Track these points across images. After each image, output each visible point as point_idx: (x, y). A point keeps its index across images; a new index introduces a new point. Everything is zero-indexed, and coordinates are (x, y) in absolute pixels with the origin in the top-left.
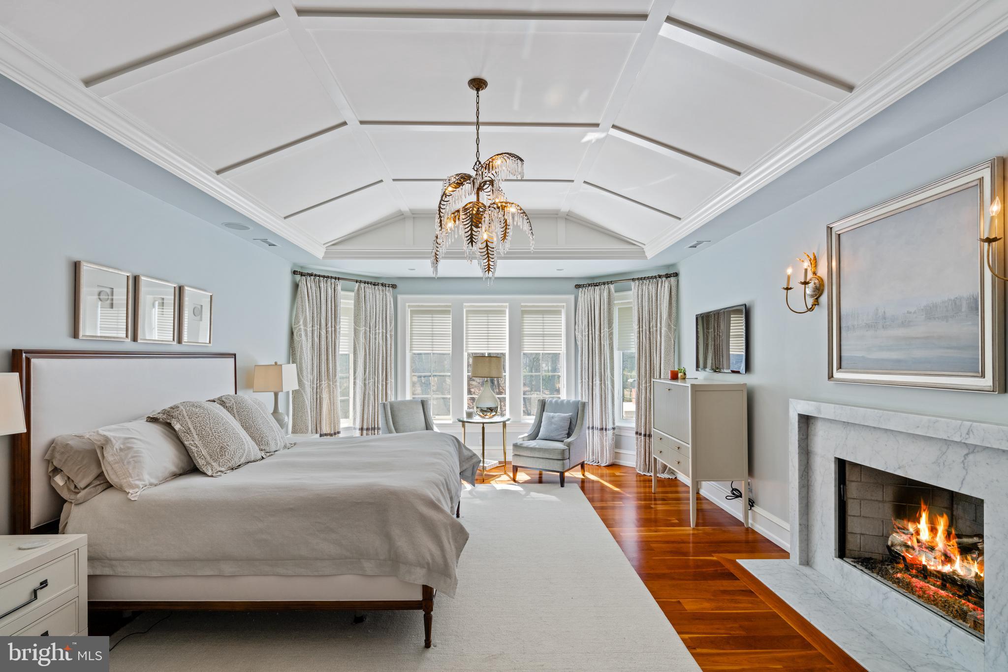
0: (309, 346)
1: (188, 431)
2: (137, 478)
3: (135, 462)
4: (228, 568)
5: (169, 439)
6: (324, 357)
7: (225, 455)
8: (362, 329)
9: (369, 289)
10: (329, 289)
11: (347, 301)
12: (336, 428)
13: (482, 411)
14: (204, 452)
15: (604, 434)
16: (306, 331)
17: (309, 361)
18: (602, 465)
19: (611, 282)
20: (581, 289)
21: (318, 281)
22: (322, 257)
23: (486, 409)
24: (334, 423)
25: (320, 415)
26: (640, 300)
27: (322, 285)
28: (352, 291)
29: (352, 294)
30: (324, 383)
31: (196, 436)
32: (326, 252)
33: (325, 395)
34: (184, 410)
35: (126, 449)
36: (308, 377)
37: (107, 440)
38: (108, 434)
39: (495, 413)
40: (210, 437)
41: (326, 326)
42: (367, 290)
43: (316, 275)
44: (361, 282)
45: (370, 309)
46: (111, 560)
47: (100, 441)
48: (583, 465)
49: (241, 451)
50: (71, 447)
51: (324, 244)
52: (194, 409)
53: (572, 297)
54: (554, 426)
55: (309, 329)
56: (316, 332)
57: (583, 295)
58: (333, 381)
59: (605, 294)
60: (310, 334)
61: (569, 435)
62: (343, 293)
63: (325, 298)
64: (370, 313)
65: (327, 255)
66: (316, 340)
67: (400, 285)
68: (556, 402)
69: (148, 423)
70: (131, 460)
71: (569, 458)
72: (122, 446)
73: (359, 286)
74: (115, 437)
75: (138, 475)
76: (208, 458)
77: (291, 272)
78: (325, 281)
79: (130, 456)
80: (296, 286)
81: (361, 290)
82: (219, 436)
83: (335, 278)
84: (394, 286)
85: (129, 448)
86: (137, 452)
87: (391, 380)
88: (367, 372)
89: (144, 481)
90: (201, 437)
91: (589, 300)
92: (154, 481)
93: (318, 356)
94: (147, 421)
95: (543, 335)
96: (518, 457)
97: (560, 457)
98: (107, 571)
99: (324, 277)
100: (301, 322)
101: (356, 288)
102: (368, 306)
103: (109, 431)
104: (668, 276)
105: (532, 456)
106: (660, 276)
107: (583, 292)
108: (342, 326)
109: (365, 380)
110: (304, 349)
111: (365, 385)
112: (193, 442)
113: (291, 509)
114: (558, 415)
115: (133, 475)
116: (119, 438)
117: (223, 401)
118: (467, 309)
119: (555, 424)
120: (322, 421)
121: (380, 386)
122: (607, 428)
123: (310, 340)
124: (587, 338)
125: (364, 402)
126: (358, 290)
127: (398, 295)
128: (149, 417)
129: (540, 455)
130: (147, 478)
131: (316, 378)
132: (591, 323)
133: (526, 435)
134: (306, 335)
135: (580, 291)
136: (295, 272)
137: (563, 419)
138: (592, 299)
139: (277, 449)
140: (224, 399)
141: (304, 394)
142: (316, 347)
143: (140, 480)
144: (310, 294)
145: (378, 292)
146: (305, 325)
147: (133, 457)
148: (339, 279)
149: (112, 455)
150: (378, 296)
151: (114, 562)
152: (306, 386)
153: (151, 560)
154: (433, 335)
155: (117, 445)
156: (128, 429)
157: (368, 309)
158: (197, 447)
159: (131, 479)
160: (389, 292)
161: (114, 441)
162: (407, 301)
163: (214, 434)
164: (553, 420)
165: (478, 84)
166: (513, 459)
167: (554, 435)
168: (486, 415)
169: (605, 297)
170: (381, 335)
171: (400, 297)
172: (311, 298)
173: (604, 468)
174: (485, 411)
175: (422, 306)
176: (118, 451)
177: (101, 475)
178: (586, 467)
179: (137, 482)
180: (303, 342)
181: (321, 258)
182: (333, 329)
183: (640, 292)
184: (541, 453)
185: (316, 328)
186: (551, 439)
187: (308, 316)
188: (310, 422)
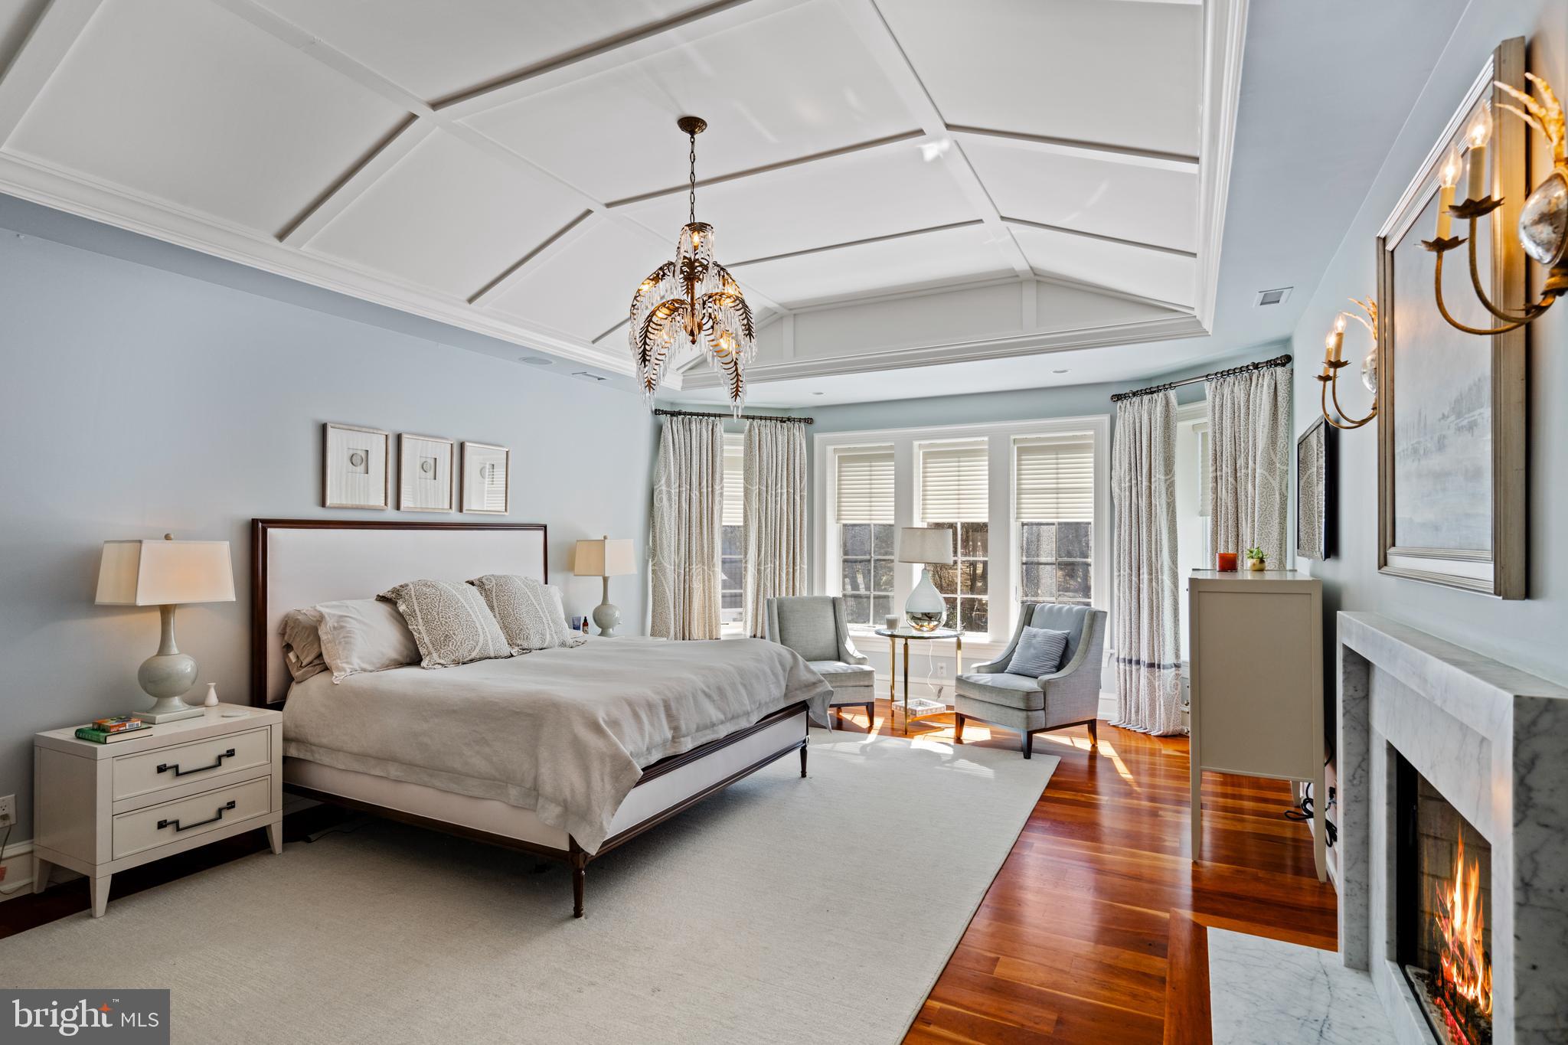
0: (673, 515)
1: (413, 614)
2: (345, 661)
3: (347, 643)
4: (394, 771)
5: (395, 621)
6: (694, 530)
7: (449, 646)
8: (755, 488)
9: (767, 428)
10: (704, 430)
11: (732, 448)
12: (714, 633)
13: (914, 618)
14: (426, 640)
15: (1157, 674)
16: (669, 493)
17: (673, 536)
18: (1154, 733)
19: (1171, 386)
20: (1119, 403)
21: (687, 421)
22: (680, 387)
23: (920, 616)
24: (710, 626)
25: (690, 613)
26: (1217, 416)
27: (694, 426)
28: (742, 432)
29: (741, 437)
30: (696, 568)
31: (420, 621)
32: (683, 380)
33: (697, 586)
34: (413, 590)
35: (339, 628)
36: (670, 558)
37: (321, 618)
38: (324, 610)
39: (936, 623)
40: (435, 622)
41: (700, 485)
42: (763, 429)
43: (685, 414)
44: (753, 418)
45: (768, 457)
46: (311, 744)
47: (315, 617)
48: (1092, 725)
49: (471, 642)
50: (300, 622)
51: (678, 369)
52: (424, 589)
53: (1106, 419)
54: (1032, 651)
55: (674, 491)
56: (684, 495)
57: (1122, 413)
58: (708, 565)
59: (1159, 409)
60: (675, 498)
61: (1060, 667)
62: (726, 436)
63: (698, 446)
64: (768, 464)
65: (687, 384)
66: (685, 505)
67: (820, 419)
68: (1051, 609)
69: (378, 602)
70: (343, 640)
71: (1044, 709)
72: (336, 625)
73: (751, 425)
74: (329, 614)
75: (347, 658)
76: (430, 646)
77: (652, 412)
78: (698, 420)
79: (341, 636)
80: (659, 430)
81: (754, 429)
82: (446, 622)
83: (715, 415)
84: (809, 421)
85: (342, 627)
86: (349, 632)
87: (803, 565)
88: (763, 552)
89: (352, 665)
90: (426, 622)
91: (1131, 421)
92: (369, 667)
93: (687, 529)
94: (376, 600)
95: (1057, 491)
96: (963, 699)
97: (1021, 705)
98: (309, 757)
99: (698, 415)
100: (663, 481)
101: (747, 427)
102: (765, 454)
103: (327, 607)
104: (1272, 363)
105: (980, 699)
106: (1256, 366)
107: (1123, 407)
108: (725, 485)
109: (759, 564)
110: (666, 519)
111: (759, 571)
112: (418, 627)
113: (454, 711)
114: (1045, 633)
115: (341, 657)
116: (334, 615)
117: (482, 582)
118: (925, 450)
119: (1035, 648)
120: (692, 622)
121: (784, 575)
122: (1162, 663)
123: (675, 507)
124: (1127, 493)
125: (757, 598)
126: (750, 431)
127: (815, 434)
128: (378, 596)
129: (993, 698)
130: (356, 662)
131: (683, 559)
132: (1135, 467)
133: (989, 663)
134: (670, 499)
135: (1118, 406)
136: (657, 412)
137: (1051, 639)
138: (1137, 421)
139: (545, 646)
140: (484, 580)
141: (664, 582)
142: (684, 516)
143: (347, 663)
144: (676, 441)
145: (782, 432)
146: (668, 484)
147: (344, 637)
148: (720, 416)
149: (326, 633)
150: (780, 438)
151: (314, 748)
152: (668, 571)
153: (339, 751)
154: (871, 495)
155: (330, 622)
156: (347, 607)
157: (765, 458)
158: (420, 633)
159: (339, 661)
160: (799, 433)
161: (328, 618)
162: (829, 445)
163: (441, 619)
164: (1034, 641)
165: (691, 125)
166: (956, 702)
167: (1030, 667)
168: (922, 626)
169: (1159, 415)
170: (785, 496)
171: (817, 437)
172: (677, 446)
173: (1156, 739)
174: (920, 619)
175: (855, 449)
176: (332, 629)
177: (320, 656)
178: (1099, 730)
179: (345, 665)
180: (665, 509)
181: (680, 390)
182: (710, 489)
183: (1217, 400)
184: (994, 695)
185: (684, 489)
186: (1026, 673)
187: (673, 472)
188: (673, 623)
